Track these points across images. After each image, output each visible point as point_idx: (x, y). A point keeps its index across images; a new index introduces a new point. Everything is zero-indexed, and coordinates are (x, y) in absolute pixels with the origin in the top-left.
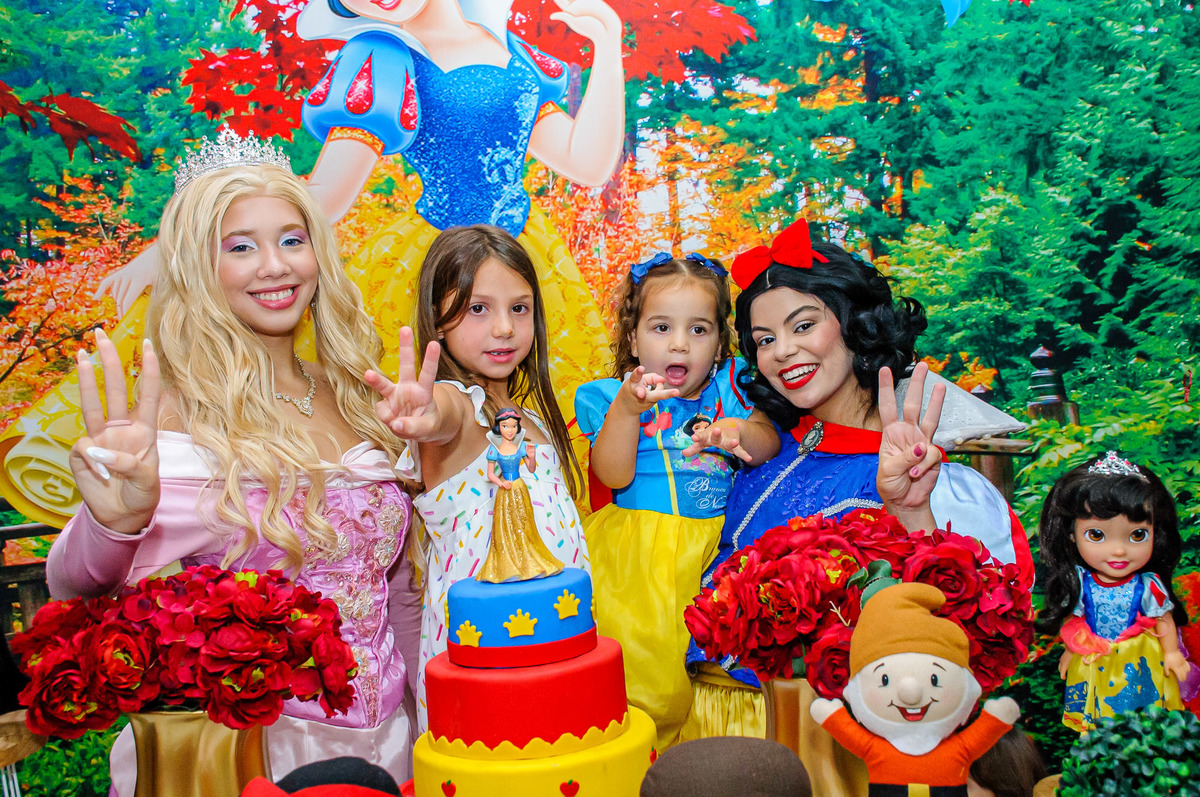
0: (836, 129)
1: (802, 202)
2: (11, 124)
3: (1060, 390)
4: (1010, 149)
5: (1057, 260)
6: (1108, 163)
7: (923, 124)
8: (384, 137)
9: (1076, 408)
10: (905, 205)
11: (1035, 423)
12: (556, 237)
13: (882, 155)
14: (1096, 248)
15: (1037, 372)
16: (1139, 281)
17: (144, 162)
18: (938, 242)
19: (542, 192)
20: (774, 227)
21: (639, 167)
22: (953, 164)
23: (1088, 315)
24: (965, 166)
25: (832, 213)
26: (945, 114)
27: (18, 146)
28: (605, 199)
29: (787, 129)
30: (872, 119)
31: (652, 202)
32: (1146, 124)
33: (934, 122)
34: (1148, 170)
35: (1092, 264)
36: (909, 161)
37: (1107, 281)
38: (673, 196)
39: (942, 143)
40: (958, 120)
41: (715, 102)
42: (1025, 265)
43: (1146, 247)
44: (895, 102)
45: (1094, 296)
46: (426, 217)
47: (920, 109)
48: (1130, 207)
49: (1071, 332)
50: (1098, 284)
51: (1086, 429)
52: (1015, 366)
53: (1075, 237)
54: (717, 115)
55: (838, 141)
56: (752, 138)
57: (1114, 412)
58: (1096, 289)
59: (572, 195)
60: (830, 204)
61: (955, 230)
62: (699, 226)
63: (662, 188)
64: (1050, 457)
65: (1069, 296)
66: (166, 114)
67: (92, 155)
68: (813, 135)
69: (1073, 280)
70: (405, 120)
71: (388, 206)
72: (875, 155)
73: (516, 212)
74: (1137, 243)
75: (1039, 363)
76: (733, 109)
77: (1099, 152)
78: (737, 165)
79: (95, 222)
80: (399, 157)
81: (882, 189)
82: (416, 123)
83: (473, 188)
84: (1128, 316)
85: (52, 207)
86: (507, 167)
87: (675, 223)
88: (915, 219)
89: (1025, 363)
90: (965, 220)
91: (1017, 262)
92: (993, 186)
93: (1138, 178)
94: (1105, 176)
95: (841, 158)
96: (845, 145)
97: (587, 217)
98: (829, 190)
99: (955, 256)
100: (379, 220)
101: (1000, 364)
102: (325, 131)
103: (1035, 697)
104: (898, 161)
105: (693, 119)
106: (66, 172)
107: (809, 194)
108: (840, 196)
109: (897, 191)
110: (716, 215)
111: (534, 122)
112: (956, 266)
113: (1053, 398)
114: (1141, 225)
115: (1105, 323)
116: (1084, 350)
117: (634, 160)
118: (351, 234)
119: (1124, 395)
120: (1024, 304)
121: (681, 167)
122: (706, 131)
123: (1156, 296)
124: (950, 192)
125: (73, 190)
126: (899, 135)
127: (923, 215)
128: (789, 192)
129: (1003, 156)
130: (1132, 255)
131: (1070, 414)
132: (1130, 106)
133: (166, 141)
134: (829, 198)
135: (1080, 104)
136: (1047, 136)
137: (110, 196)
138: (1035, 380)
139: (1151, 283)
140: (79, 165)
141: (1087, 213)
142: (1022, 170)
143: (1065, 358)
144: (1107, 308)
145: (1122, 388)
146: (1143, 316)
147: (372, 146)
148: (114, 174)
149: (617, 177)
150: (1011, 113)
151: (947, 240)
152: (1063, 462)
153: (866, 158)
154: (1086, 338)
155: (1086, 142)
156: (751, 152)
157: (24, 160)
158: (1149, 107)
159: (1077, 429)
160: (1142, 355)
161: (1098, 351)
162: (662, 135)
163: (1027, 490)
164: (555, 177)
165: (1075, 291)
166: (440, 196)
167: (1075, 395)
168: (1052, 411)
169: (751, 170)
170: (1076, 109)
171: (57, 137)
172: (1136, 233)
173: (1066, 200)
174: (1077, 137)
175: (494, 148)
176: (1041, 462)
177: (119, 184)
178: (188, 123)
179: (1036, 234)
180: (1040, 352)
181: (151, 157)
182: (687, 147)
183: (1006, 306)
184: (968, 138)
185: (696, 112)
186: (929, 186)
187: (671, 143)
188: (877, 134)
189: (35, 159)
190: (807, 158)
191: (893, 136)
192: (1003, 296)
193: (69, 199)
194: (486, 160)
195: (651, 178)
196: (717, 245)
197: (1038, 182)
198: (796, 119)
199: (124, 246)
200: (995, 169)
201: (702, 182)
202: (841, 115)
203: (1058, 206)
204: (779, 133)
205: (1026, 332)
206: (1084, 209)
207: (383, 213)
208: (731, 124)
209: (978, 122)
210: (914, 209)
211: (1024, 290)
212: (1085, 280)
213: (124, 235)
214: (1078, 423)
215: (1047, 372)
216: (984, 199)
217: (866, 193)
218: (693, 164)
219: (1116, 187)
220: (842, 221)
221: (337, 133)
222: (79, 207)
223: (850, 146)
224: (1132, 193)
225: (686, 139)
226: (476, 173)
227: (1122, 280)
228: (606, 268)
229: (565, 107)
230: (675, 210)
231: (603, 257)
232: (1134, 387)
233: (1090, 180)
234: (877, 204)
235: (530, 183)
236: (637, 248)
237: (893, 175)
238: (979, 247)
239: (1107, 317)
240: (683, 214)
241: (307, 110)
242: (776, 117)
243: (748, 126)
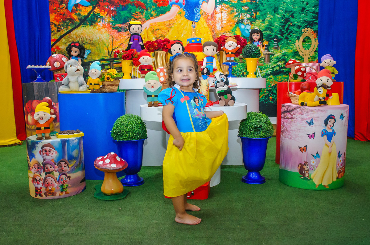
0: (246, 6)
1: (240, 16)
2: (130, 5)
3: (278, 45)
4: (271, 9)
5: (278, 26)
6: (286, 12)
7: (259, 5)
8: (180, 6)
9: (280, 48)
10: (256, 17)
11: (274, 50)
12: (204, 21)
13: (253, 9)
14: (284, 24)
15: (275, 42)
16: (290, 29)
17: (147, 10)
18: (261, 23)
19: (202, 14)
20: (236, 20)
21: (217, 11)
22: (263, 11)
23: (282, 34)
24: (265, 11)
25: (245, 18)
26: (262, 4)
27: (130, 8)
28: (212, 15)
29: (239, 5)
30: (251, 4)
31: (218, 16)
32: (292, 6)
33: (260, 5)
34: (292, 13)
35: (283, 27)
36: (257, 10)
37: (285, 29)
38: (222, 15)
39: (261, 8)
40: (264, 5)
41: (228, 1)
42: (273, 26)
43: (291, 24)
44: (255, 2)
45: (283, 31)
46: (186, 17)
47: (258, 3)
48: (289, 18)
49: (280, 36)
50: (284, 29)
51: (281, 51)
52: (271, 41)
53: (281, 23)
54: (228, 3)
55: (246, 7)
56: (234, 7)
57: (286, 49)
58: (284, 30)
59: (207, 15)
60: (245, 17)
61: (263, 21)
62: (225, 19)
63: (220, 14)
64: (276, 55)
65: (280, 31)
66: (150, 3)
67: (140, 9)
68: (242, 6)
69: (281, 29)
70: (183, 3)
71: (180, 16)
72: (252, 9)
73: (199, 17)
74: (290, 24)
75: (275, 41)
76: (231, 2)
77: (285, 10)
78: (231, 11)
79: (140, 18)
80: (182, 9)
81: (252, 15)
82: (185, 4)
83: (192, 13)
84: (288, 35)
85: (134, 16)
86: (198, 10)
87: (222, 19)
88: (257, 19)
89: (273, 41)
90: (264, 20)
91: (272, 26)
92: (269, 14)
93: (290, 14)
94: (285, 14)
95: (246, 10)
96: (247, 8)
97: (209, 18)
98: (245, 15)
99: (263, 25)
100: (179, 18)
101: (269, 41)
102: (172, 5)
103: (272, 91)
104: (255, 10)
105: (225, 4)
106: (136, 11)
107: (242, 15)
108: (246, 15)
109: (255, 15)
110: (228, 18)
111: (202, 4)
112: (263, 26)
113: (277, 46)
114: (290, 21)
115: (285, 35)
116: (282, 39)
117: (216, 10)
118: (175, 20)
119: (287, 46)
120: (273, 32)
121: (223, 11)
122: (227, 6)
123: (293, 32)
124: (262, 15)
125: (137, 14)
126: (255, 6)
127: (258, 19)
128: (239, 15)
129: (271, 10)
130: (289, 25)
131: (279, 49)
132: (289, 3)
133: (150, 7)
134: (244, 16)
135: (282, 3)
136: (277, 7)
137: (142, 14)
138: (274, 43)
139: (292, 30)
140: (138, 10)
141: (283, 19)
142: (273, 12)
143: (279, 40)
144: (285, 33)
145: (287, 45)
146: (290, 35)
147: (178, 7)
148: (142, 11)
149: (213, 12)
150: (272, 4)
151: (262, 22)
152: (278, 56)
153: (250, 10)
154: (282, 38)
155: (283, 8)
156: (233, 9)
157: (131, 10)
158: (292, 4)
159: (280, 51)
160: (290, 40)
161: (284, 40)
162: (220, 6)
163: (272, 60)
164: (204, 12)
165: (281, 30)
166: (188, 15)
167: (280, 46)
168: (277, 48)
169: (233, 11)
170: (282, 4)
171: (135, 6)
172: (290, 22)
173: (280, 17)
174: (282, 8)
175: (196, 7)
176: (275, 56)
177: (143, 13)
178: (153, 4)
179: (275, 22)
180: (275, 39)
181: (147, 9)
182: (224, 8)
183: (270, 32)
184: (265, 7)
185: (225, 3)
186: (259, 14)
187: (221, 7)
188: (252, 6)
189: (132, 9)
190: (241, 10)
191: (254, 7)
192: (270, 31)
193: (136, 15)
194: (194, 9)
195: (218, 12)
196: (228, 22)
197: (276, 14)
198: (240, 4)
199: (143, 21)
200: (269, 12)
201: (226, 13)
202: (247, 4)
203: (278, 18)
204: (237, 6)
205: (273, 36)
206: (282, 18)
207: (179, 17)
208: (230, 5)
209: (267, 5)
210: (257, 18)
211: (273, 30)
212: (282, 29)
213: (143, 20)
214: (280, 50)
215: (276, 42)
216: (268, 16)
217: (250, 15)
218: (225, 10)
219: (287, 15)
220: (246, 19)
221: (174, 5)
222: (137, 16)
223: (248, 8)
224: (290, 16)
225: (224, 7)
226: (193, 11)
227: (288, 29)
228: (211, 25)
229: (206, 2)
230: (222, 17)
231: (211, 24)
232: (289, 45)
233: (283, 14)
234: (252, 17)
235: (200, 13)
236: (216, 23)
237: (254, 13)
238: (267, 23)
239: (285, 34)
240: (223, 18)
241: (169, 2)
242: (237, 4)
243: (233, 5)
